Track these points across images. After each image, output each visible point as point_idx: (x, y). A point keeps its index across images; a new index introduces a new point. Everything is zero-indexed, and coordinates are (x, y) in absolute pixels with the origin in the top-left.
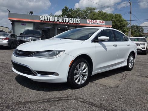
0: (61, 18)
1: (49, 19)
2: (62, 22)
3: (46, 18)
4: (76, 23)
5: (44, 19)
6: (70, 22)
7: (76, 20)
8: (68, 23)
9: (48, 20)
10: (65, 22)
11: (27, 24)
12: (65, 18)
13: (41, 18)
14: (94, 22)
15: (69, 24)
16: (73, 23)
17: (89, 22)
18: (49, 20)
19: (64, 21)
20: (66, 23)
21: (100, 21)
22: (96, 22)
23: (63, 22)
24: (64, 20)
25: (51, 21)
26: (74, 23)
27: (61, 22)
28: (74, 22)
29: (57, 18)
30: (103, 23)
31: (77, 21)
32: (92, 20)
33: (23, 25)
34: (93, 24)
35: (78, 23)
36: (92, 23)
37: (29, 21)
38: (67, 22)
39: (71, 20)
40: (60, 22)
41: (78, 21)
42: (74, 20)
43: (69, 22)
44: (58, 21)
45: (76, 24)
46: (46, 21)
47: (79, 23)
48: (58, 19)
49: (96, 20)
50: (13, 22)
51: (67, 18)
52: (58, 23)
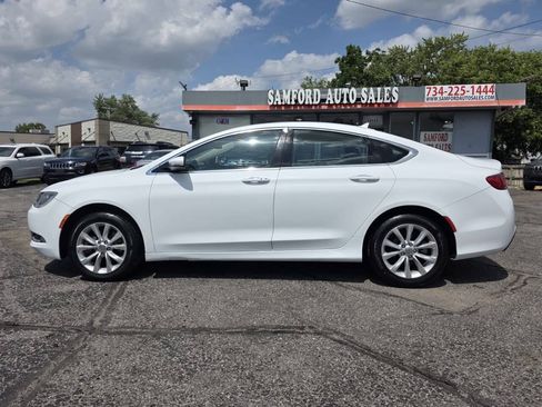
0: (333, 92)
1: (294, 96)
2: (335, 104)
3: (286, 97)
4: (386, 101)
5: (279, 100)
6: (363, 102)
7: (383, 91)
8: (355, 104)
9: (293, 103)
10: (345, 101)
11: (231, 120)
12: (345, 90)
13: (271, 97)
14: (453, 93)
15: (359, 106)
16: (374, 101)
17: (432, 92)
18: (296, 101)
19: (342, 99)
20: (349, 104)
21: (476, 86)
22: (460, 92)
23: (341, 104)
24: (343, 95)
25: (301, 102)
26: (379, 101)
27: (332, 102)
28: (376, 99)
29: (321, 93)
30: (489, 94)
31: (387, 95)
32: (446, 88)
33: (222, 122)
34: (446, 98)
35: (391, 103)
36: (445, 95)
37: (238, 109)
38: (352, 101)
39: (367, 93)
40: (329, 105)
41: (391, 95)
42: (376, 91)
43: (358, 99)
44: (323, 100)
45: (386, 104)
46: (286, 105)
47: (394, 101)
48: (324, 96)
49: (460, 86)
50: (196, 117)
51: (353, 89)
52: (324, 107)
